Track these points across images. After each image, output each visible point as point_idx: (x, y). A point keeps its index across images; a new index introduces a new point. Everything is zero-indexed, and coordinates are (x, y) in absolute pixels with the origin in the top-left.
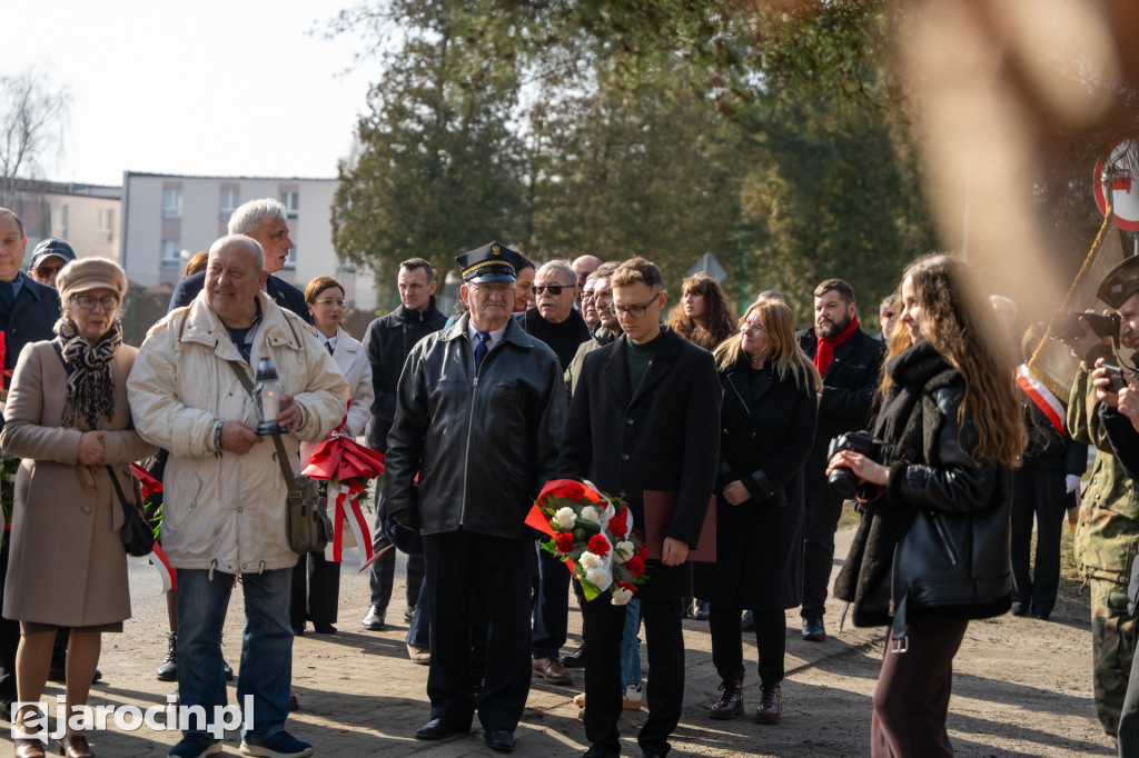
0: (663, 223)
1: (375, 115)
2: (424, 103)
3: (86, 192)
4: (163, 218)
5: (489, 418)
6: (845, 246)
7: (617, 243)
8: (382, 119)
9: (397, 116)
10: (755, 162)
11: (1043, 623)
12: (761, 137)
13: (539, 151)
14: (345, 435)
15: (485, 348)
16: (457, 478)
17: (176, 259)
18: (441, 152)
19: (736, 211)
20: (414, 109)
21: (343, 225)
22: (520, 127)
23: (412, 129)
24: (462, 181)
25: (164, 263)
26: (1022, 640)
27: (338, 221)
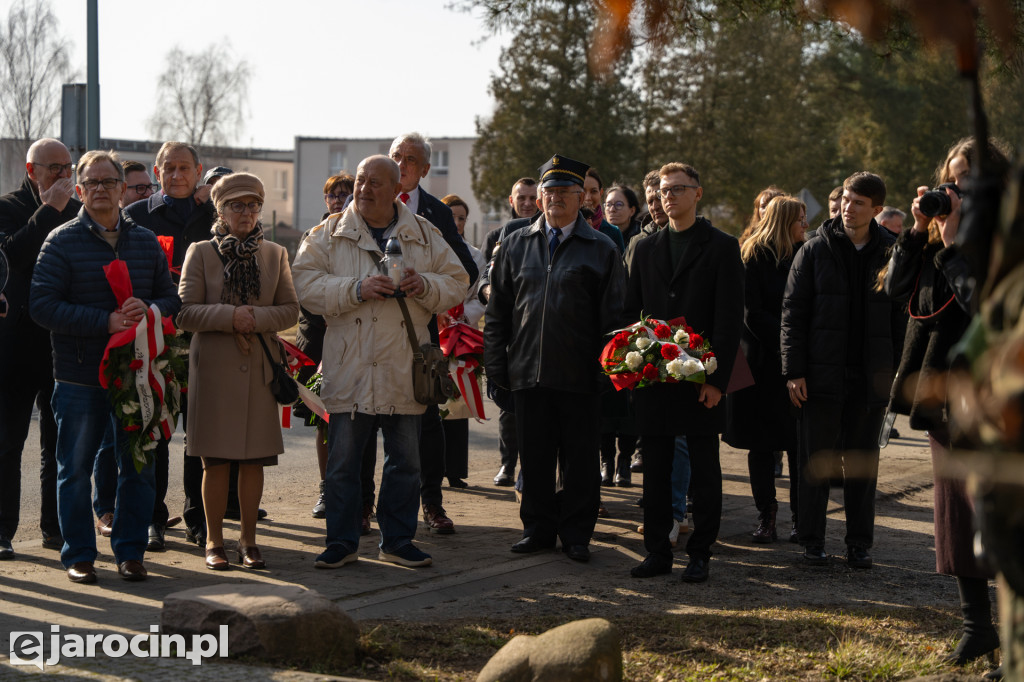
0: (765, 164)
1: (507, 76)
2: (549, 63)
3: (263, 156)
5: (560, 297)
8: (513, 80)
9: (527, 76)
10: (851, 108)
12: (855, 86)
13: (653, 103)
14: (463, 322)
15: (558, 241)
16: (535, 345)
18: (567, 107)
19: (833, 152)
20: (541, 69)
21: (480, 172)
22: (635, 82)
23: (540, 87)
24: (584, 131)
27: (477, 170)
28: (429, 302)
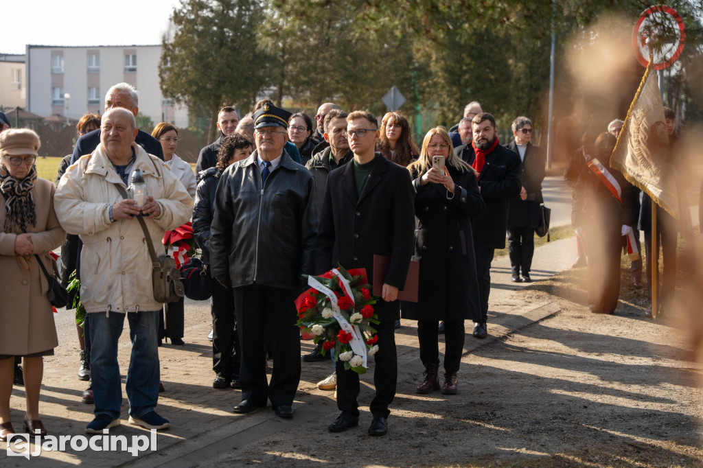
0: (365, 68)
1: (184, 8)
3: (3, 58)
4: (52, 73)
5: (271, 214)
6: (478, 78)
7: (337, 82)
8: (188, 10)
9: (198, 8)
11: (610, 316)
15: (268, 171)
16: (252, 252)
17: (62, 99)
18: (226, 30)
19: (410, 59)
20: (208, 3)
23: (208, 16)
24: (240, 48)
25: (54, 102)
26: (598, 328)
27: (163, 75)
28: (164, 222)
